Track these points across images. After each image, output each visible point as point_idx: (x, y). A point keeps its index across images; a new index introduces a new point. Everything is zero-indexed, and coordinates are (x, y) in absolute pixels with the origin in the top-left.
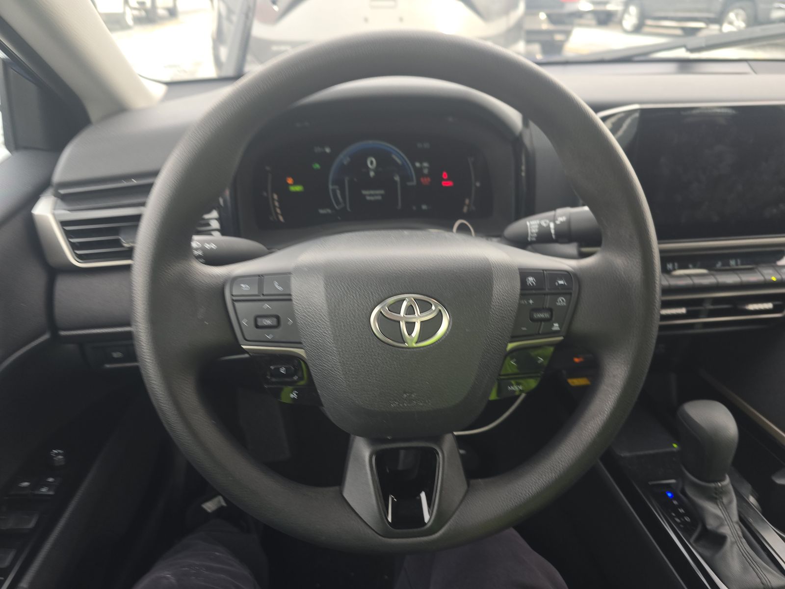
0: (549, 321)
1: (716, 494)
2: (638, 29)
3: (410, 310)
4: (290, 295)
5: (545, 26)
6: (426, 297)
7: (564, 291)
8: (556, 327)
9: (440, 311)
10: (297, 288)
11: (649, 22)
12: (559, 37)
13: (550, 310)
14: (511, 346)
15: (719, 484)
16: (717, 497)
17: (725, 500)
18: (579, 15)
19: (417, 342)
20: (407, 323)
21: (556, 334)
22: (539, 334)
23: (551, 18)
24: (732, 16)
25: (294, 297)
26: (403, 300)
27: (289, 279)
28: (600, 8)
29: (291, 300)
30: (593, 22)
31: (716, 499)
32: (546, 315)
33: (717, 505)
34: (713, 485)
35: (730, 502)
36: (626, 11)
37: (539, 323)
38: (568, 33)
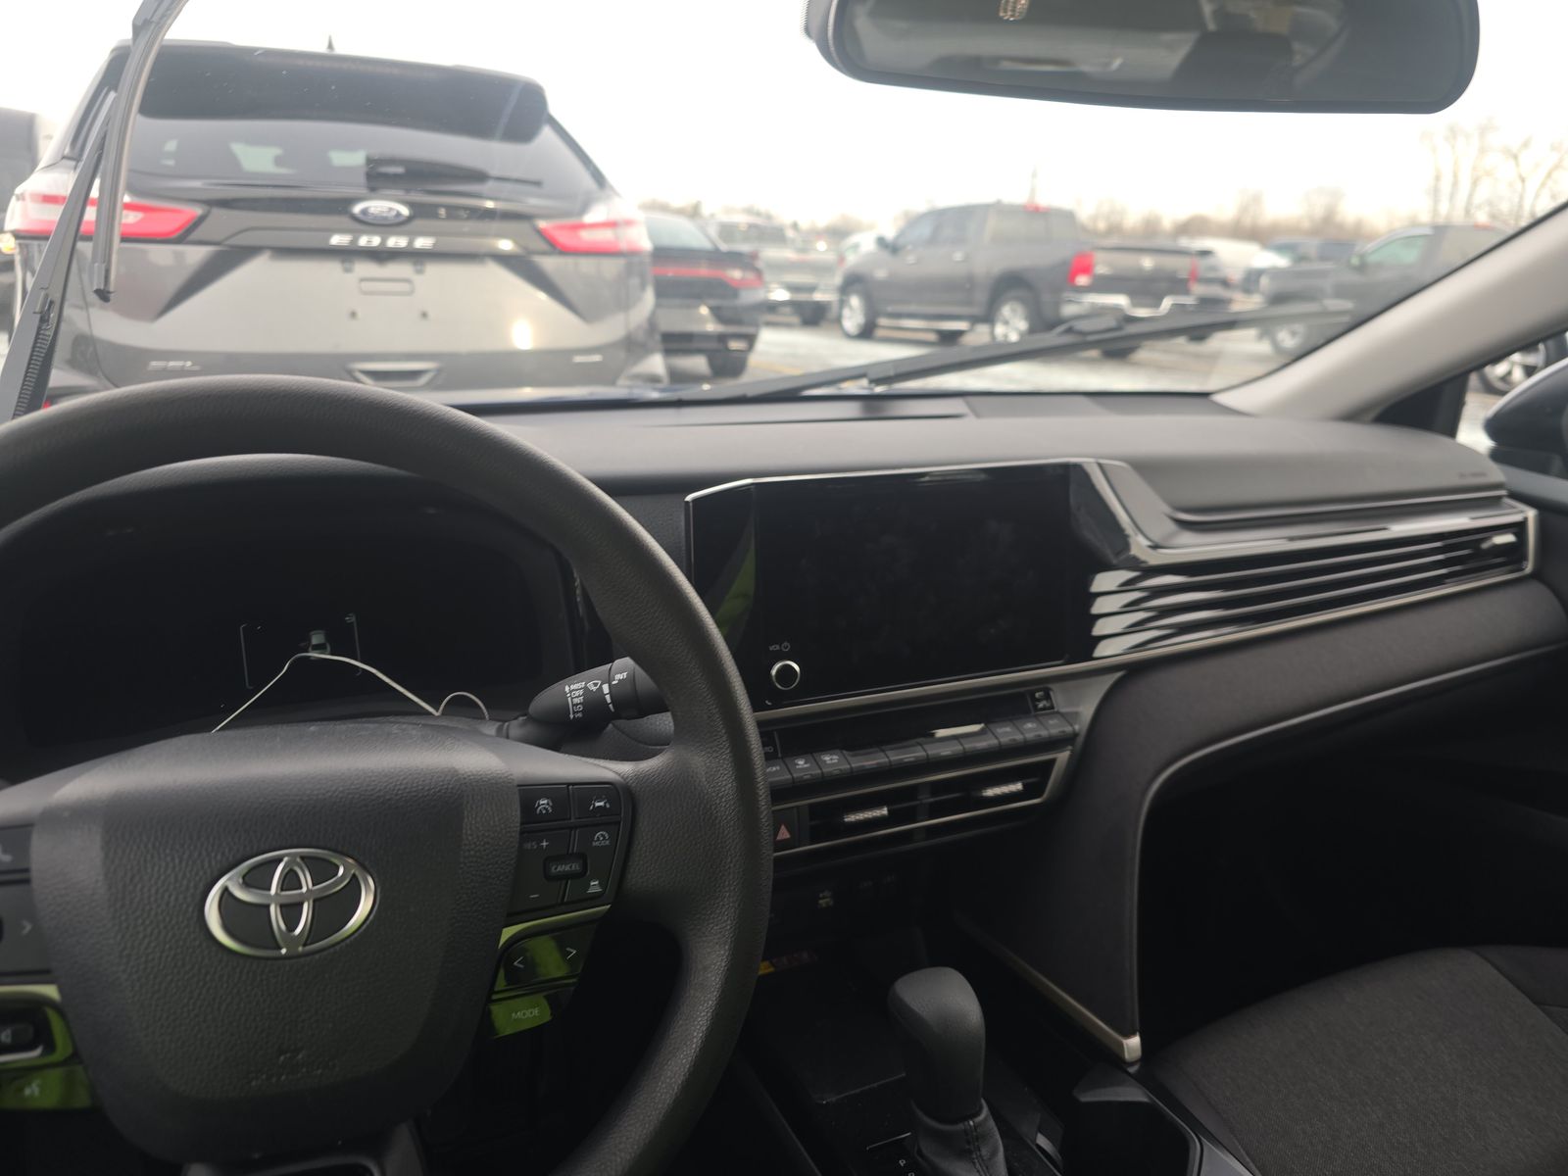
0: (581, 876)
1: (969, 1143)
2: (867, 333)
3: (290, 881)
4: (27, 870)
5: (711, 327)
6: (326, 852)
7: (604, 819)
8: (595, 886)
9: (354, 876)
10: (43, 854)
11: (883, 321)
12: (735, 345)
13: (582, 857)
14: (507, 933)
15: (971, 1123)
16: (972, 1148)
17: (984, 1152)
18: (773, 307)
19: (305, 945)
20: (283, 907)
21: (595, 899)
22: (562, 903)
23: (718, 314)
24: (1006, 311)
25: (35, 875)
26: (279, 860)
27: (28, 838)
28: (802, 297)
29: (27, 881)
30: (795, 320)
31: (970, 1152)
32: (575, 867)
33: (974, 1163)
34: (961, 1126)
35: (994, 1153)
36: (842, 303)
37: (564, 882)
38: (751, 339)
